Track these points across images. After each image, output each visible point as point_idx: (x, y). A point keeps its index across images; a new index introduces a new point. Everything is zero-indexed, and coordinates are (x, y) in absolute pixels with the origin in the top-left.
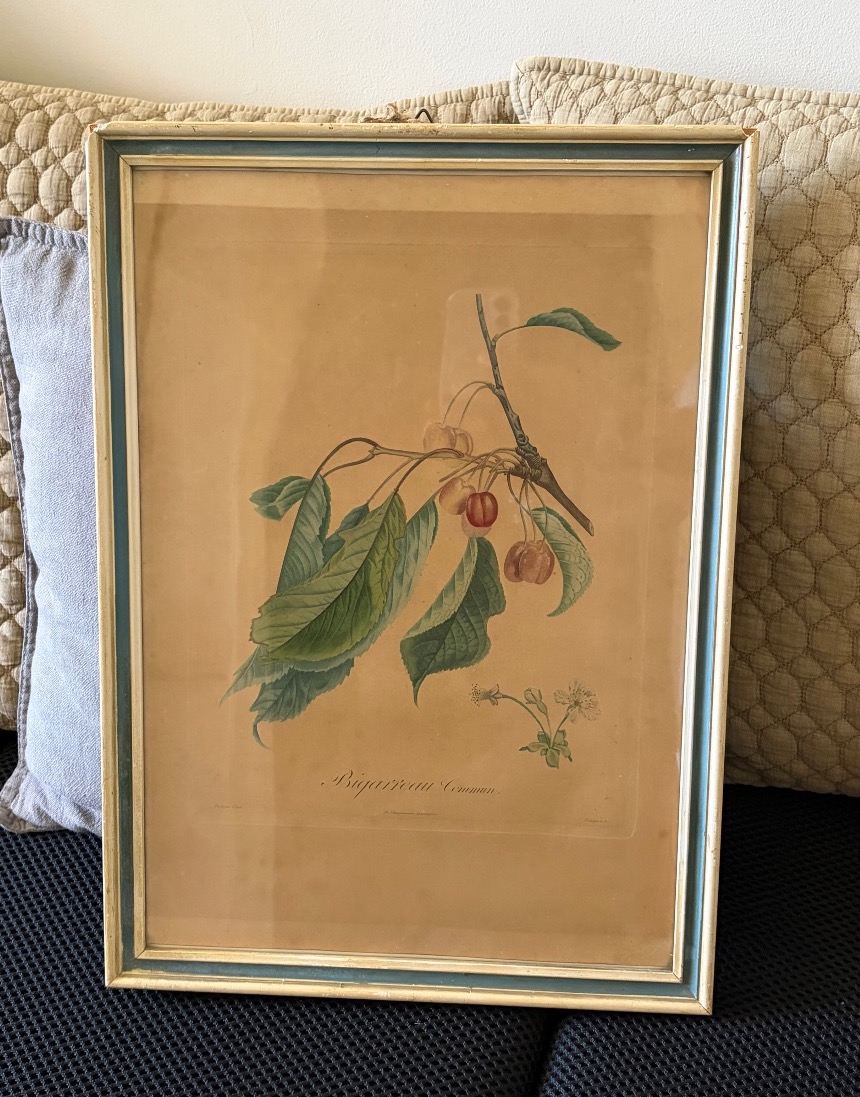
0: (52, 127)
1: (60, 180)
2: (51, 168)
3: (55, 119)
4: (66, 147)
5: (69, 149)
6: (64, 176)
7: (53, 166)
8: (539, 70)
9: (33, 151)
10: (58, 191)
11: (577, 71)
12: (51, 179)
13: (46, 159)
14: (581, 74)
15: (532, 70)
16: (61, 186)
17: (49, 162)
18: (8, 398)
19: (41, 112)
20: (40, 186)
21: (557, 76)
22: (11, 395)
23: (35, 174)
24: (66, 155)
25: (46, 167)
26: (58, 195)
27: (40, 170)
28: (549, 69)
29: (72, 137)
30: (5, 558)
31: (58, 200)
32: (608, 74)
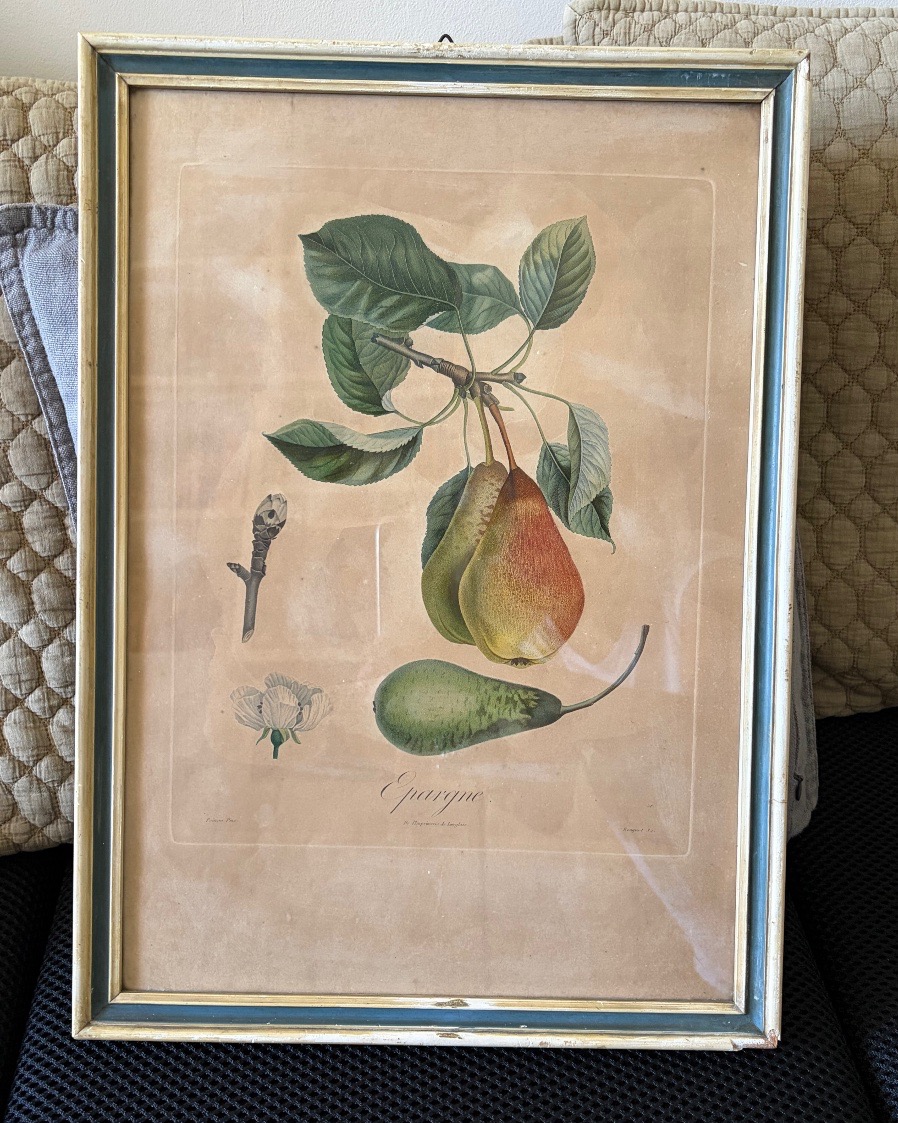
0: (31, 113)
1: (59, 171)
2: (42, 159)
3: (31, 105)
4: (57, 133)
5: (61, 135)
6: (62, 167)
7: (45, 156)
8: (600, 9)
9: (13, 141)
10: (58, 184)
11: (639, 7)
12: (47, 169)
13: (34, 148)
14: (643, 11)
15: (591, 10)
16: (61, 178)
17: (38, 152)
18: (51, 425)
19: (10, 98)
20: (33, 180)
21: (620, 14)
22: (54, 420)
23: (22, 167)
24: (58, 142)
25: (35, 158)
26: (59, 189)
27: (27, 162)
28: (609, 9)
29: (62, 122)
30: (52, 630)
31: (60, 195)
32: (671, 8)
